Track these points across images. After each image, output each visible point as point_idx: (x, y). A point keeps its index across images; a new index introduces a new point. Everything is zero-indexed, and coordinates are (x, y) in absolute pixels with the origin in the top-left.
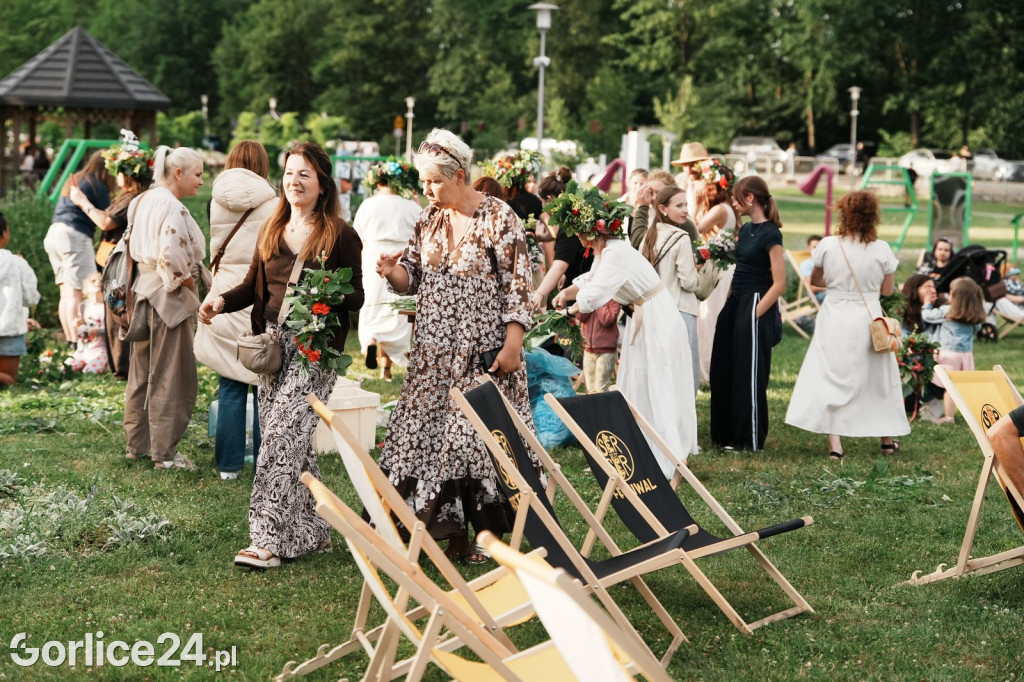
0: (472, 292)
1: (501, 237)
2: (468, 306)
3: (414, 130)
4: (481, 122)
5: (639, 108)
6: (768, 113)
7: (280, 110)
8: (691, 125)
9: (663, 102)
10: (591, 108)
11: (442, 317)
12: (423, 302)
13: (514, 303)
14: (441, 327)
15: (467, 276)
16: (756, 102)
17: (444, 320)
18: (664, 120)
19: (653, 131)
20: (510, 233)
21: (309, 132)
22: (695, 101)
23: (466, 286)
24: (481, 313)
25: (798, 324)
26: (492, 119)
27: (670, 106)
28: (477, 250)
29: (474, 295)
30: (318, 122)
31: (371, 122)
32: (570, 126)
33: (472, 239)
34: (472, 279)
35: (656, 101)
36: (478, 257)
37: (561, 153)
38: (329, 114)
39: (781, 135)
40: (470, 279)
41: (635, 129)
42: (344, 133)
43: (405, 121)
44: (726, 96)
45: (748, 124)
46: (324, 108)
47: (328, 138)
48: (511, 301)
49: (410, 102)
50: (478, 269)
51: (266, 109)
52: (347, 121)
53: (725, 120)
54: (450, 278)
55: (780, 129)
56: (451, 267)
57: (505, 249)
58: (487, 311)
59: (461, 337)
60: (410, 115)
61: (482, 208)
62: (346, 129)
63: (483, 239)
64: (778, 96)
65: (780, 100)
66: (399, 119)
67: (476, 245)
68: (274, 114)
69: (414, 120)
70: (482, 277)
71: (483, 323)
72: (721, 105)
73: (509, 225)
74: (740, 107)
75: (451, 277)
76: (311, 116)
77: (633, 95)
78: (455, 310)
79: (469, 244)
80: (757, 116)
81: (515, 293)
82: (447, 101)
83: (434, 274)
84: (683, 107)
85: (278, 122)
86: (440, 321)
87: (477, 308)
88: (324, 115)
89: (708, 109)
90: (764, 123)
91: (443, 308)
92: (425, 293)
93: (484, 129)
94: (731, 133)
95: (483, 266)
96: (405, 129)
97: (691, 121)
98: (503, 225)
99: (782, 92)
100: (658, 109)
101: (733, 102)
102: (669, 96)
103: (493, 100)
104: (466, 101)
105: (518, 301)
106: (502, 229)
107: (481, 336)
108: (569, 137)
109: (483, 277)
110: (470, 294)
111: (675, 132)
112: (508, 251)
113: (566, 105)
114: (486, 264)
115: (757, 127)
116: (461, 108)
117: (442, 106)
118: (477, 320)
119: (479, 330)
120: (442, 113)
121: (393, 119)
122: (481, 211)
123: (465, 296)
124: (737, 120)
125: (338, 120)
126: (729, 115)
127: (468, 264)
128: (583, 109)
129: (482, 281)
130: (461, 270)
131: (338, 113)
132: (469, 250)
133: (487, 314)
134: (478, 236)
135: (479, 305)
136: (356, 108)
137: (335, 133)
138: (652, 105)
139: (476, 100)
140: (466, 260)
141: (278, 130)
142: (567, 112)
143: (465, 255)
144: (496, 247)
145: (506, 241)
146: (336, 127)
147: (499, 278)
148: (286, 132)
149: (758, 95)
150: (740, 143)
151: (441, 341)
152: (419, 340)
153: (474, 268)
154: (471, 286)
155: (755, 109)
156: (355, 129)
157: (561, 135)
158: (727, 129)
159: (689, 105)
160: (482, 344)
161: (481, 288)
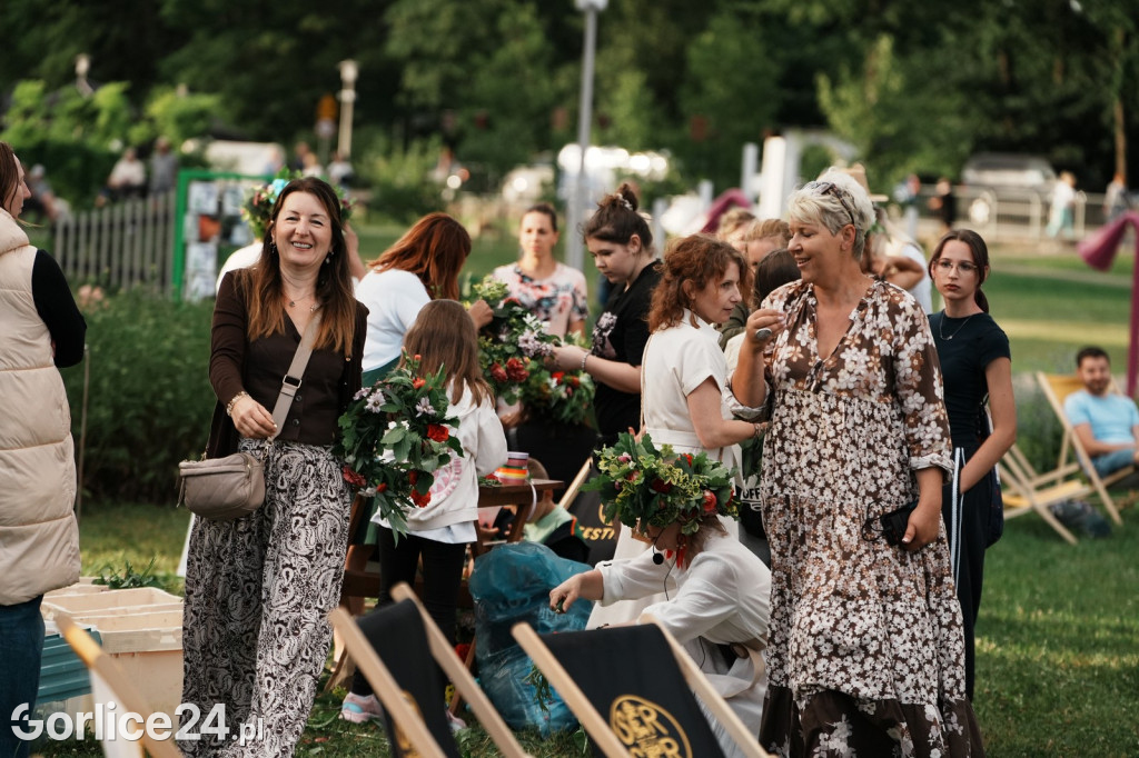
0: (859, 422)
1: (907, 341)
2: (853, 442)
3: (356, 125)
4: (480, 113)
5: (788, 95)
6: (1037, 109)
7: (97, 78)
8: (890, 129)
9: (835, 83)
10: (698, 89)
11: (821, 458)
12: (787, 433)
13: (933, 440)
14: (819, 473)
15: (853, 397)
16: (1015, 88)
17: (824, 462)
18: (837, 118)
19: (813, 138)
20: (919, 335)
21: (151, 120)
22: (896, 83)
23: (850, 411)
24: (877, 454)
25: (1057, 517)
26: (503, 106)
27: (846, 93)
28: (868, 359)
29: (862, 425)
30: (167, 104)
31: (274, 107)
32: (654, 124)
33: (858, 341)
34: (860, 401)
35: (823, 82)
36: (869, 369)
37: (635, 177)
38: (193, 90)
39: (1062, 153)
40: (856, 401)
41: (777, 134)
42: (219, 125)
43: (338, 105)
44: (956, 76)
45: (999, 130)
46: (185, 76)
47: (188, 134)
48: (929, 436)
49: (349, 71)
50: (867, 387)
51: (70, 76)
52: (226, 103)
53: (954, 123)
54: (826, 399)
55: (1060, 142)
56: (826, 383)
57: (912, 359)
58: (885, 450)
59: (845, 488)
60: (348, 96)
61: (871, 297)
62: (223, 120)
63: (876, 343)
64: (1058, 78)
65: (1061, 86)
66: (326, 104)
67: (865, 351)
68: (83, 87)
69: (357, 105)
70: (873, 400)
71: (882, 469)
72: (945, 92)
73: (917, 322)
74: (986, 100)
75: (827, 396)
76: (157, 90)
77: (775, 70)
78: (836, 446)
79: (855, 350)
80: (1016, 116)
81: (933, 424)
82: (421, 71)
83: (799, 392)
84: (872, 94)
85: (88, 103)
86: (818, 464)
87: (869, 446)
88: (182, 90)
89: (922, 99)
90: (1030, 129)
91: (822, 443)
92: (787, 421)
93: (487, 125)
94: (965, 147)
95: (875, 382)
96: (337, 121)
97: (885, 121)
98: (909, 323)
99: (1066, 72)
100: (825, 97)
101: (970, 87)
102: (845, 72)
103: (510, 70)
104: (457, 71)
105: (938, 437)
106: (908, 329)
107: (879, 488)
108: (651, 145)
109: (874, 398)
110: (855, 424)
111: (854, 142)
112: (916, 362)
113: (649, 84)
114: (879, 379)
115: (1015, 135)
116: (448, 85)
117: (412, 79)
118: (871, 465)
119: (875, 479)
120: (411, 94)
121: (315, 102)
122: (870, 302)
123: (850, 426)
124: (978, 123)
125: (206, 101)
126: (963, 113)
127: (854, 379)
128: (684, 92)
129: (873, 406)
130: (844, 387)
131: (211, 89)
132: (855, 358)
133: (887, 455)
134: (867, 337)
135: (872, 442)
136: (245, 80)
137: (200, 125)
138: (813, 89)
139: (473, 70)
140: (851, 373)
141: (87, 115)
142: (649, 96)
143: (849, 366)
144: (901, 355)
145: (914, 347)
146: (202, 114)
147: (899, 401)
148: (103, 120)
149: (1019, 74)
150: (983, 167)
151: (822, 494)
152: (786, 491)
153: (863, 385)
154: (857, 412)
155: (1013, 102)
156: (243, 118)
157: (637, 141)
158: (955, 139)
159: (884, 91)
160: (881, 500)
161: (872, 417)
